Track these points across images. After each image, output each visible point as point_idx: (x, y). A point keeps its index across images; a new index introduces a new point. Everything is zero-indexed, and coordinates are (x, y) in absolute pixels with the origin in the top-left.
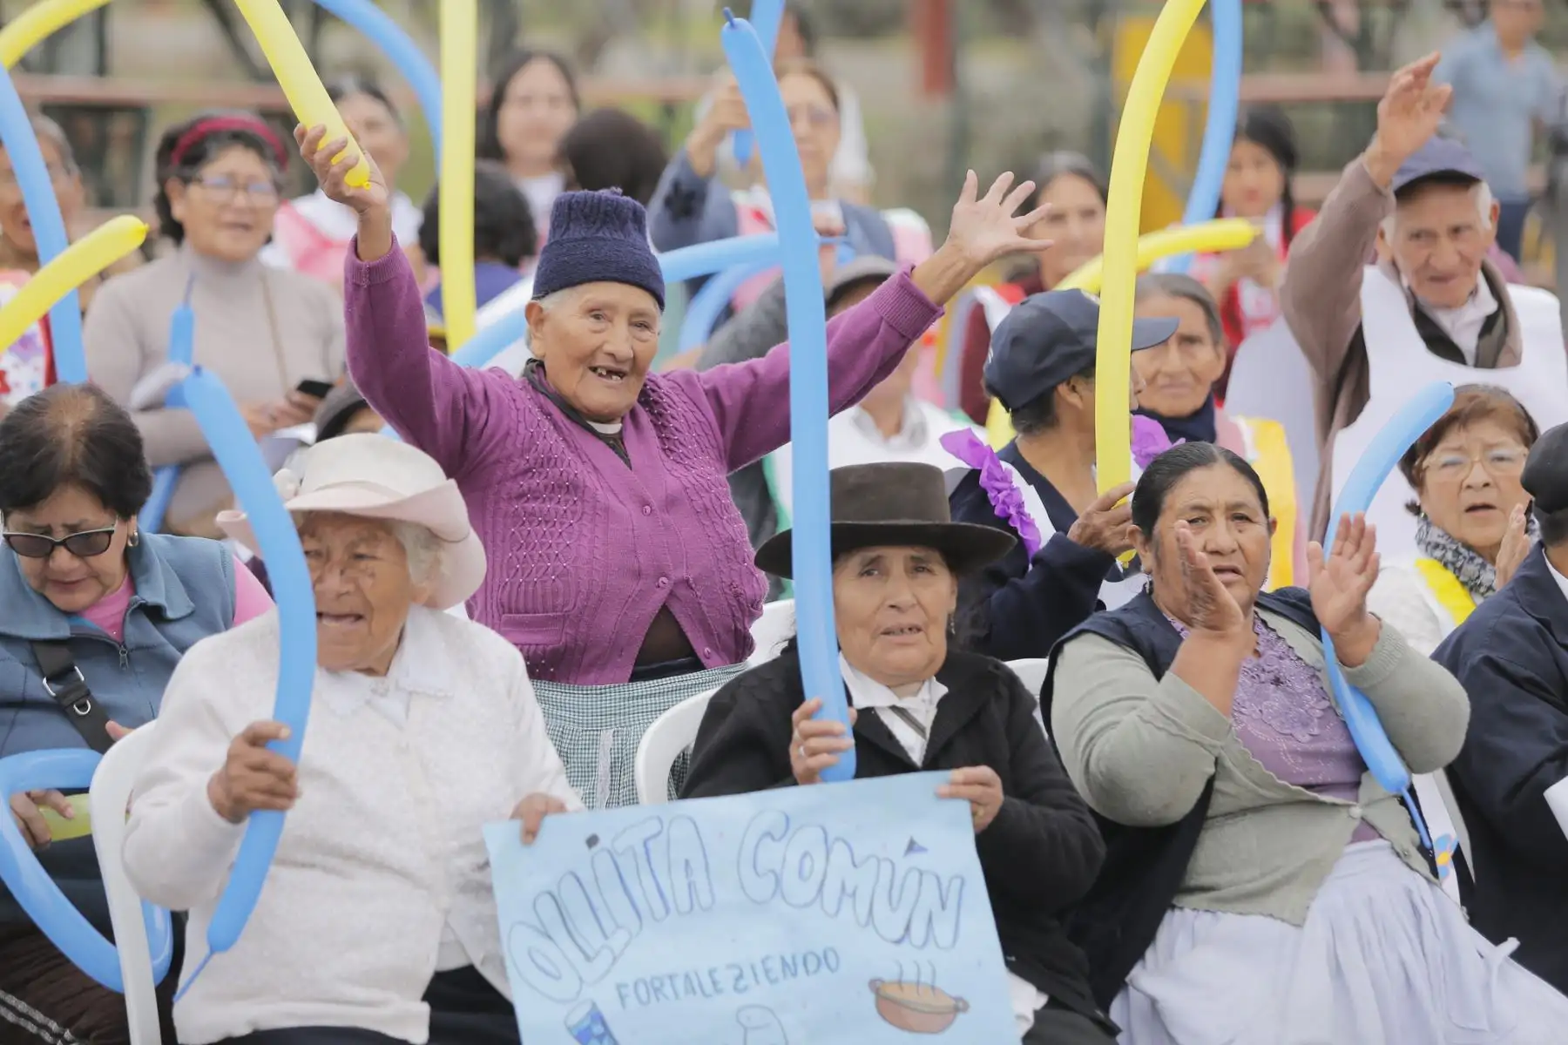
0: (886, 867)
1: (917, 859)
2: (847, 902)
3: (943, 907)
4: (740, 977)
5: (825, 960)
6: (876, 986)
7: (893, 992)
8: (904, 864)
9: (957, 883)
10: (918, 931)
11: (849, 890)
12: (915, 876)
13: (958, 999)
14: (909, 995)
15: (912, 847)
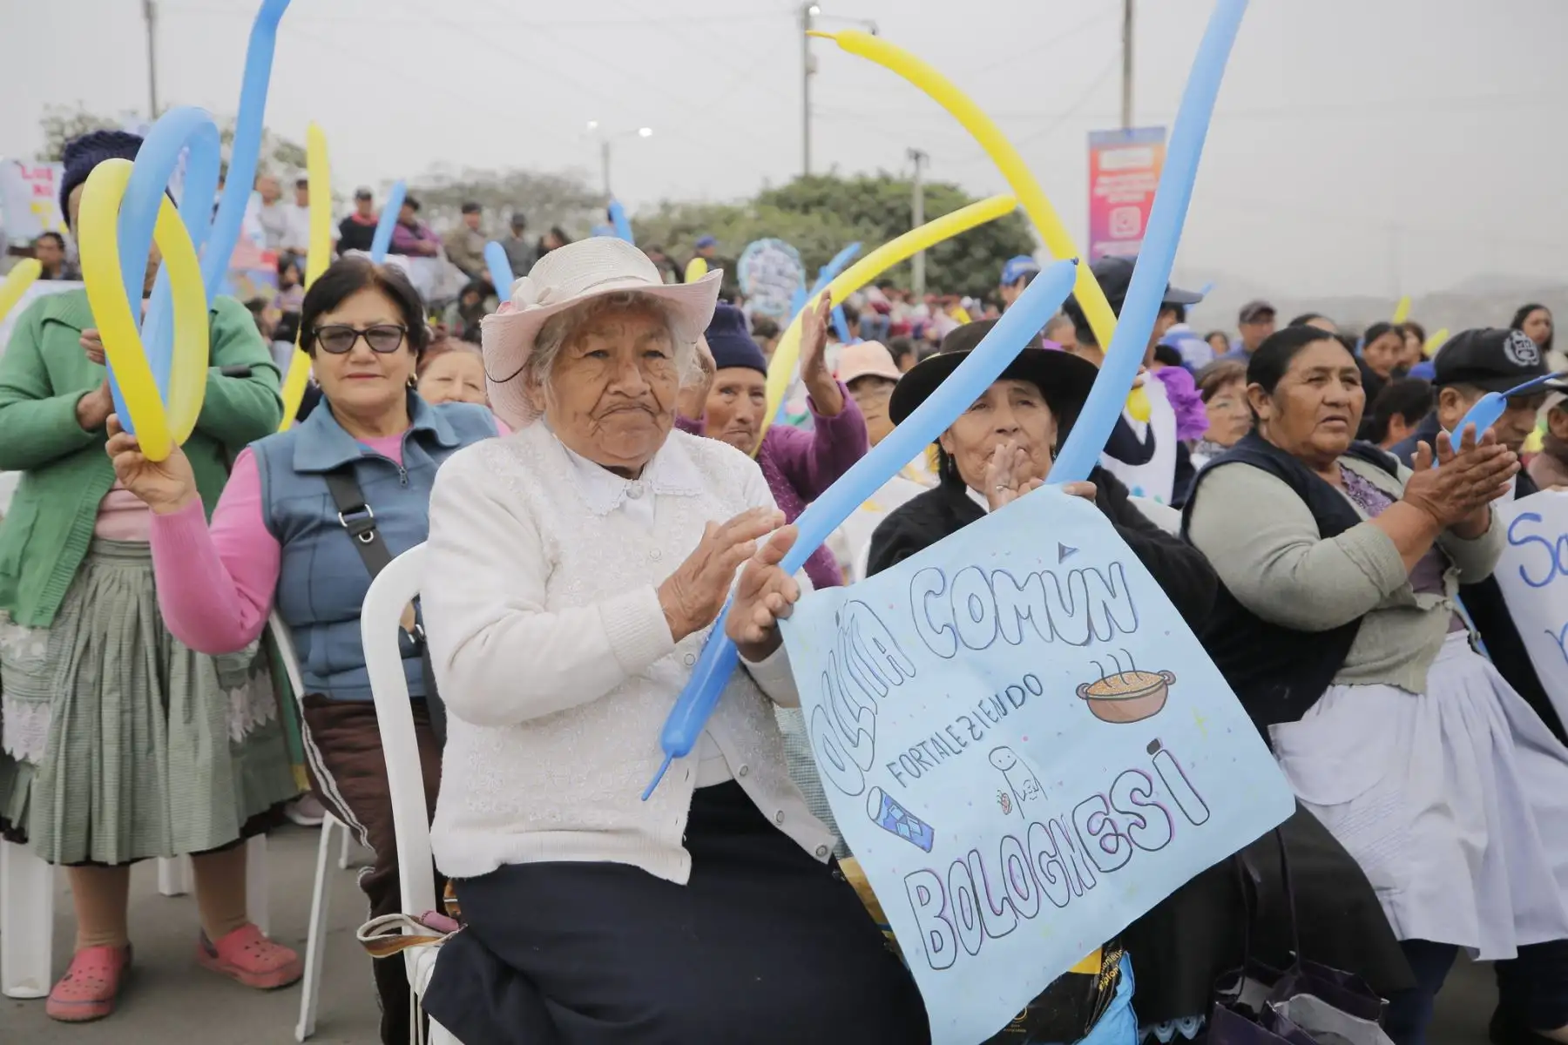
0: (1048, 578)
1: (1071, 562)
2: (1026, 625)
3: (1114, 596)
4: (972, 727)
5: (1025, 689)
6: (1084, 692)
7: (1102, 690)
8: (1062, 570)
9: (1115, 568)
10: (1101, 627)
11: (1025, 614)
12: (1076, 577)
13: (1162, 673)
14: (1118, 687)
15: (1063, 552)
